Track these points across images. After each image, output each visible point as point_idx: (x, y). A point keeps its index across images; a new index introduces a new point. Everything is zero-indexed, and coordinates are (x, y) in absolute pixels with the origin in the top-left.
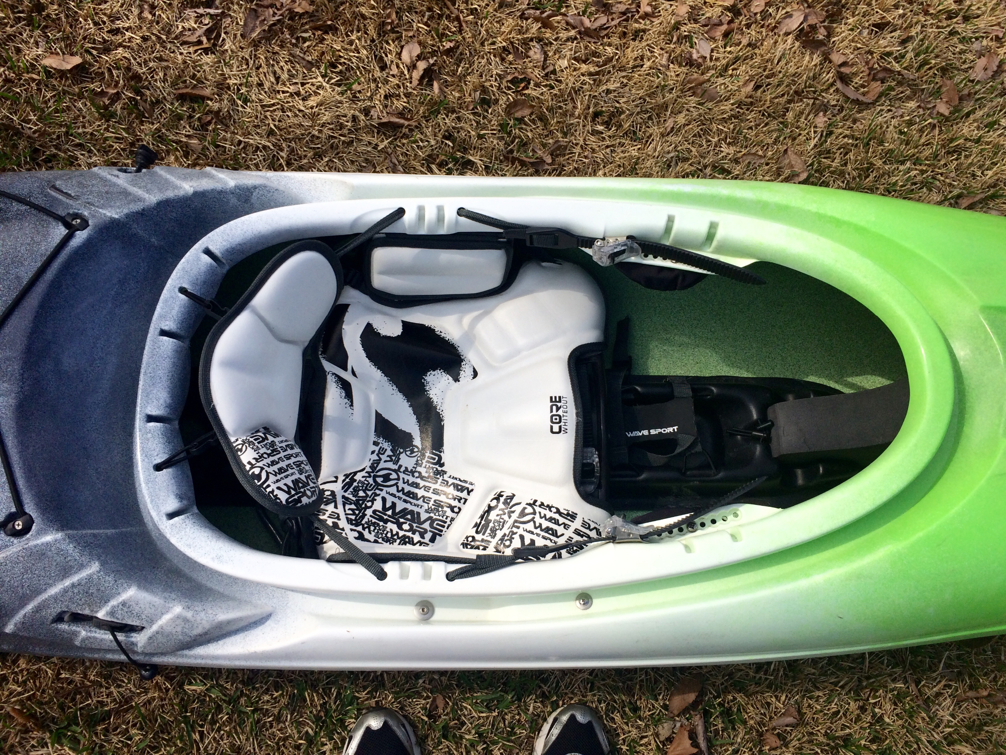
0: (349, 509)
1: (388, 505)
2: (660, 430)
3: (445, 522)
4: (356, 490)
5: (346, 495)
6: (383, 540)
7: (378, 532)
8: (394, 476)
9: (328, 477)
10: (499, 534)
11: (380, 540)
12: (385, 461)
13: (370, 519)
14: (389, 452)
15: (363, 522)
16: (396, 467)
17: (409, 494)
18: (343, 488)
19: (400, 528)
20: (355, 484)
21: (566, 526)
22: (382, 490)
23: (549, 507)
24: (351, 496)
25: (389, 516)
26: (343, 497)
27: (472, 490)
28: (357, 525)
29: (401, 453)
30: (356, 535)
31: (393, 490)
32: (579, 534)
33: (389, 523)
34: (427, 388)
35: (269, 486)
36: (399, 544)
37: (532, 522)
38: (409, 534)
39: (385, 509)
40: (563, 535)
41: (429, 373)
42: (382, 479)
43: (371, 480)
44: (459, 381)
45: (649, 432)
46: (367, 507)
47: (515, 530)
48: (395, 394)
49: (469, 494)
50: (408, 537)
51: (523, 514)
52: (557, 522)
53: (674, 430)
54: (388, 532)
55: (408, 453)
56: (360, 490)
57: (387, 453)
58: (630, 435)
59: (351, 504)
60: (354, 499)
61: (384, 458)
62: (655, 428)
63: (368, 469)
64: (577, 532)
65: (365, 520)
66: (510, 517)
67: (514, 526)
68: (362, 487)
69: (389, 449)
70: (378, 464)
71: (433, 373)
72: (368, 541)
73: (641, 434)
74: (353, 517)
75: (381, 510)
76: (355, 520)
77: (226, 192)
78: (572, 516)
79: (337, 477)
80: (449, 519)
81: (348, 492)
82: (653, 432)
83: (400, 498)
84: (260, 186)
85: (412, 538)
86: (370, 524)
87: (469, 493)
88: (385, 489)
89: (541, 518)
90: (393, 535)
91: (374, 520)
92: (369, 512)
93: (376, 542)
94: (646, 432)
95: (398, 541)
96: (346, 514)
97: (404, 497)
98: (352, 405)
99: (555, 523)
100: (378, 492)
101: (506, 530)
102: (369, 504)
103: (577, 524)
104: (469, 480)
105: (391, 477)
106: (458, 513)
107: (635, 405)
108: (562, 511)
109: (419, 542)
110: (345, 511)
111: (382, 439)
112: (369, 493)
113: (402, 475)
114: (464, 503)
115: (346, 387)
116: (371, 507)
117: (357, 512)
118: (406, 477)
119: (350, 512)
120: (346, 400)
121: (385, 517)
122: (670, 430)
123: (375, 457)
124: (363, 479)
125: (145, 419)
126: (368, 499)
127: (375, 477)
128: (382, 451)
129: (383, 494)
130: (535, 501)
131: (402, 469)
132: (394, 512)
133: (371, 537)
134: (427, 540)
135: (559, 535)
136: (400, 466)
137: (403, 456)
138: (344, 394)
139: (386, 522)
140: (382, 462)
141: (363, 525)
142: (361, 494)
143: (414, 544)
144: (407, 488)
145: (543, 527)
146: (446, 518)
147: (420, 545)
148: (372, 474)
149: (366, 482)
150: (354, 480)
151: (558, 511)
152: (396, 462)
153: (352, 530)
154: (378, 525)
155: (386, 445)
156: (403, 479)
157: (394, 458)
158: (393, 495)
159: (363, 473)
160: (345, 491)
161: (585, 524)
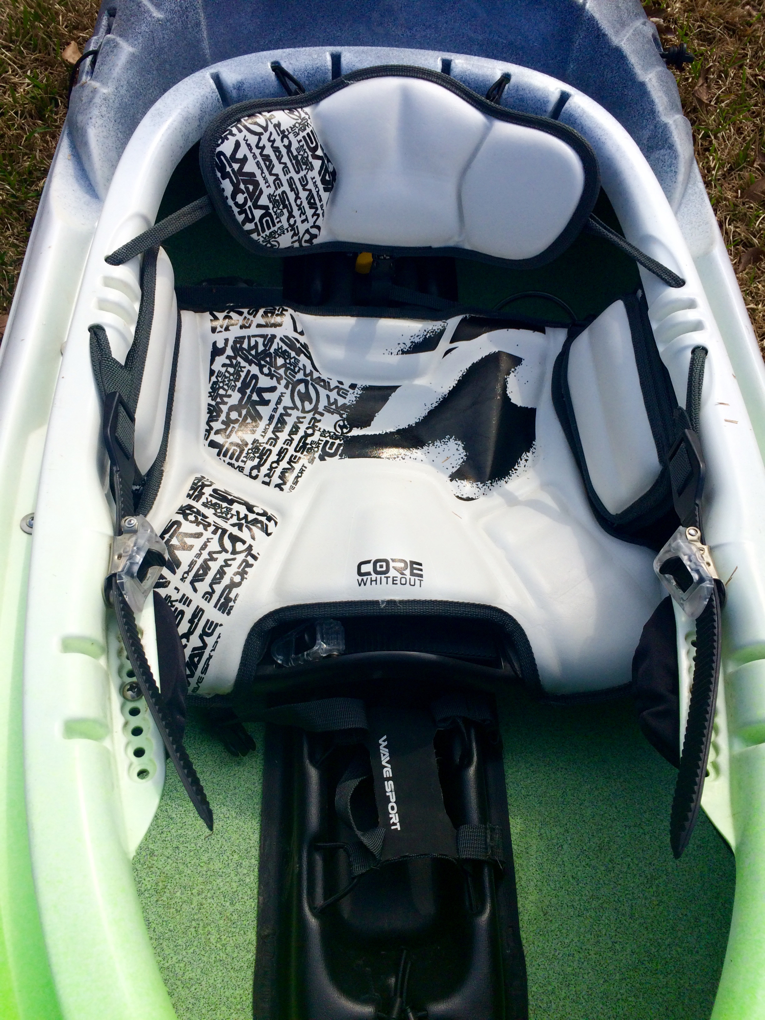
0: (256, 342)
1: (266, 396)
2: (393, 799)
3: (237, 460)
4: (284, 354)
5: (277, 340)
6: (215, 383)
7: (226, 377)
8: (308, 406)
9: (302, 323)
10: (209, 512)
11: (214, 379)
12: (328, 397)
13: (245, 370)
14: (341, 401)
15: (239, 359)
16: (321, 409)
17: (282, 422)
18: (286, 337)
19: (232, 408)
20: (293, 354)
21: (208, 595)
22: (286, 387)
23: (243, 574)
24: (275, 346)
25: (250, 397)
26: (274, 337)
27: (282, 489)
28: (234, 348)
29: (341, 415)
30: (220, 345)
31: (287, 402)
32: (194, 616)
33: (239, 395)
34: (438, 443)
35: (240, 131)
36: (209, 405)
37: (220, 549)
38: (223, 417)
39: (260, 391)
40: (195, 590)
41: (459, 442)
42: (303, 390)
43: (300, 376)
44: (451, 480)
45: (388, 779)
46: (261, 368)
47: (212, 528)
48: (427, 407)
49: (276, 486)
50: (218, 416)
51: (234, 539)
52: (216, 581)
53: (394, 824)
54: (227, 391)
55: (341, 423)
56: (285, 360)
57: (339, 398)
58: (383, 742)
59: (264, 345)
60: (272, 350)
61: (334, 395)
62: (397, 791)
63: (316, 375)
64: (199, 612)
65: (243, 363)
66: (233, 525)
67: (217, 528)
68: (290, 363)
69: (346, 401)
70: (324, 387)
71: (461, 448)
72: (212, 361)
73: (384, 763)
74: (245, 346)
75: (259, 386)
76: (242, 349)
77: (654, 118)
78: (225, 606)
79: (302, 333)
80: (242, 464)
81: (281, 344)
82: (389, 786)
83: (275, 410)
84: (675, 151)
85: (217, 420)
86: (238, 368)
87: (278, 486)
88: (288, 392)
89: (226, 561)
90: (222, 396)
91: (243, 375)
92: (255, 370)
93: (212, 372)
94: (387, 772)
95: (213, 403)
96: (249, 337)
97: (277, 416)
98: (403, 352)
99: (214, 578)
100: (283, 382)
101: (212, 518)
102: (266, 370)
103: (211, 613)
104: (297, 487)
105: (307, 403)
106: (250, 476)
107: (437, 754)
108: (235, 591)
109: (211, 428)
110: (254, 336)
111: (360, 392)
112: (282, 371)
113: (310, 415)
114: (264, 483)
115: (427, 344)
116: (262, 372)
117: (253, 352)
118: (306, 421)
119: (253, 343)
120: (409, 344)
121: (248, 391)
122: (395, 818)
123: (333, 384)
124: (301, 365)
125: (334, 53)
126: (273, 369)
127: (306, 383)
128: (342, 393)
129: (281, 388)
130: (255, 558)
131: (318, 417)
132: (255, 403)
133: (217, 366)
134: (213, 437)
135: (196, 584)
136: (322, 415)
137: (336, 417)
138: (417, 340)
139: (242, 391)
140: (327, 392)
141: (235, 358)
142: (280, 361)
143: (208, 423)
144: (290, 421)
145: (210, 563)
146: (242, 461)
147: (207, 430)
148: (309, 378)
149: (297, 369)
150: (299, 352)
151: (233, 585)
152: (327, 409)
153: (227, 340)
154: (237, 380)
155: (351, 398)
156: (305, 418)
157: (334, 407)
158: (279, 402)
159: (309, 368)
160: (281, 339)
161: (210, 628)
